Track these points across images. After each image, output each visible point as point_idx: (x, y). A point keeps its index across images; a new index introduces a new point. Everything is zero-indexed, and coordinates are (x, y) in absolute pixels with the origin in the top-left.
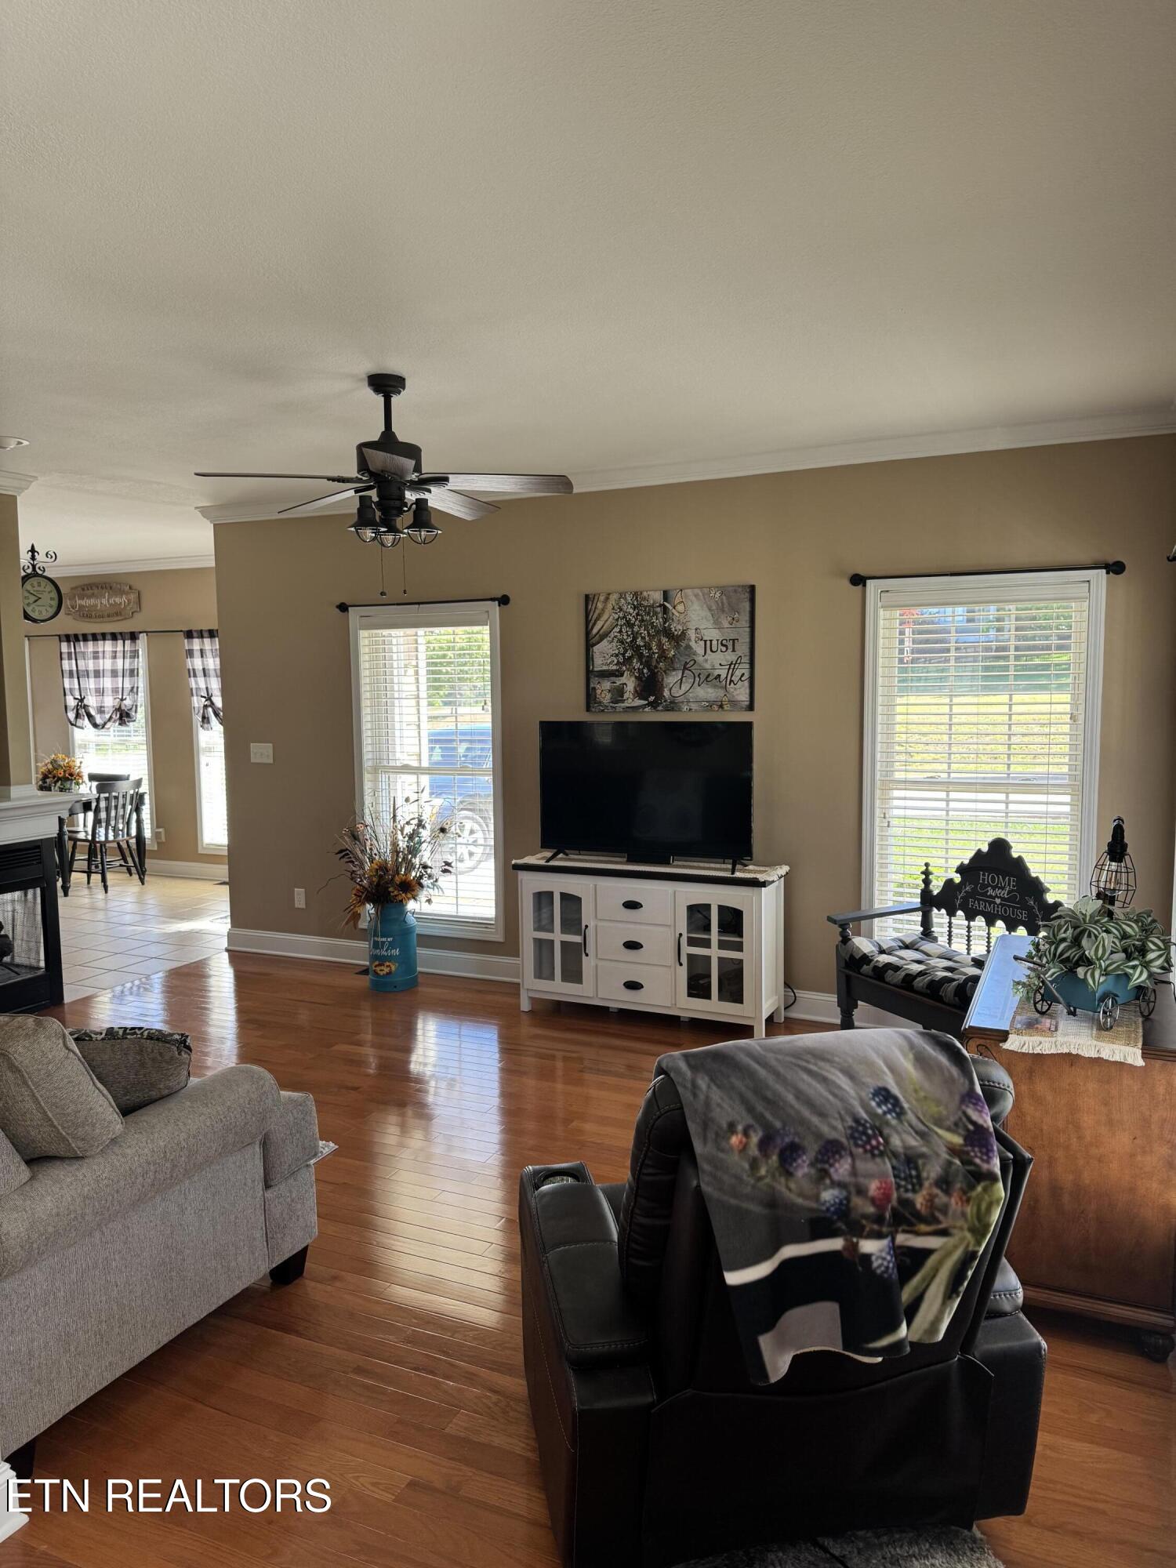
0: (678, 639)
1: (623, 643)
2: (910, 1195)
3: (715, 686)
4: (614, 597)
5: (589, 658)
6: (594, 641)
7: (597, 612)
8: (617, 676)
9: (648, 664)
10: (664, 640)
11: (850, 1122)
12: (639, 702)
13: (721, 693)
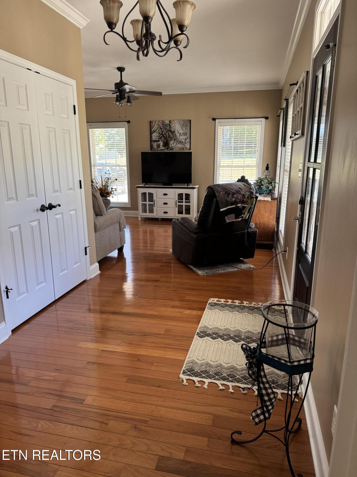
0: (173, 132)
1: (160, 133)
2: (244, 199)
3: (182, 144)
4: (157, 122)
5: (151, 137)
6: (152, 133)
7: (153, 125)
8: (158, 142)
9: (166, 139)
10: (170, 133)
11: (236, 190)
12: (164, 148)
13: (183, 146)
